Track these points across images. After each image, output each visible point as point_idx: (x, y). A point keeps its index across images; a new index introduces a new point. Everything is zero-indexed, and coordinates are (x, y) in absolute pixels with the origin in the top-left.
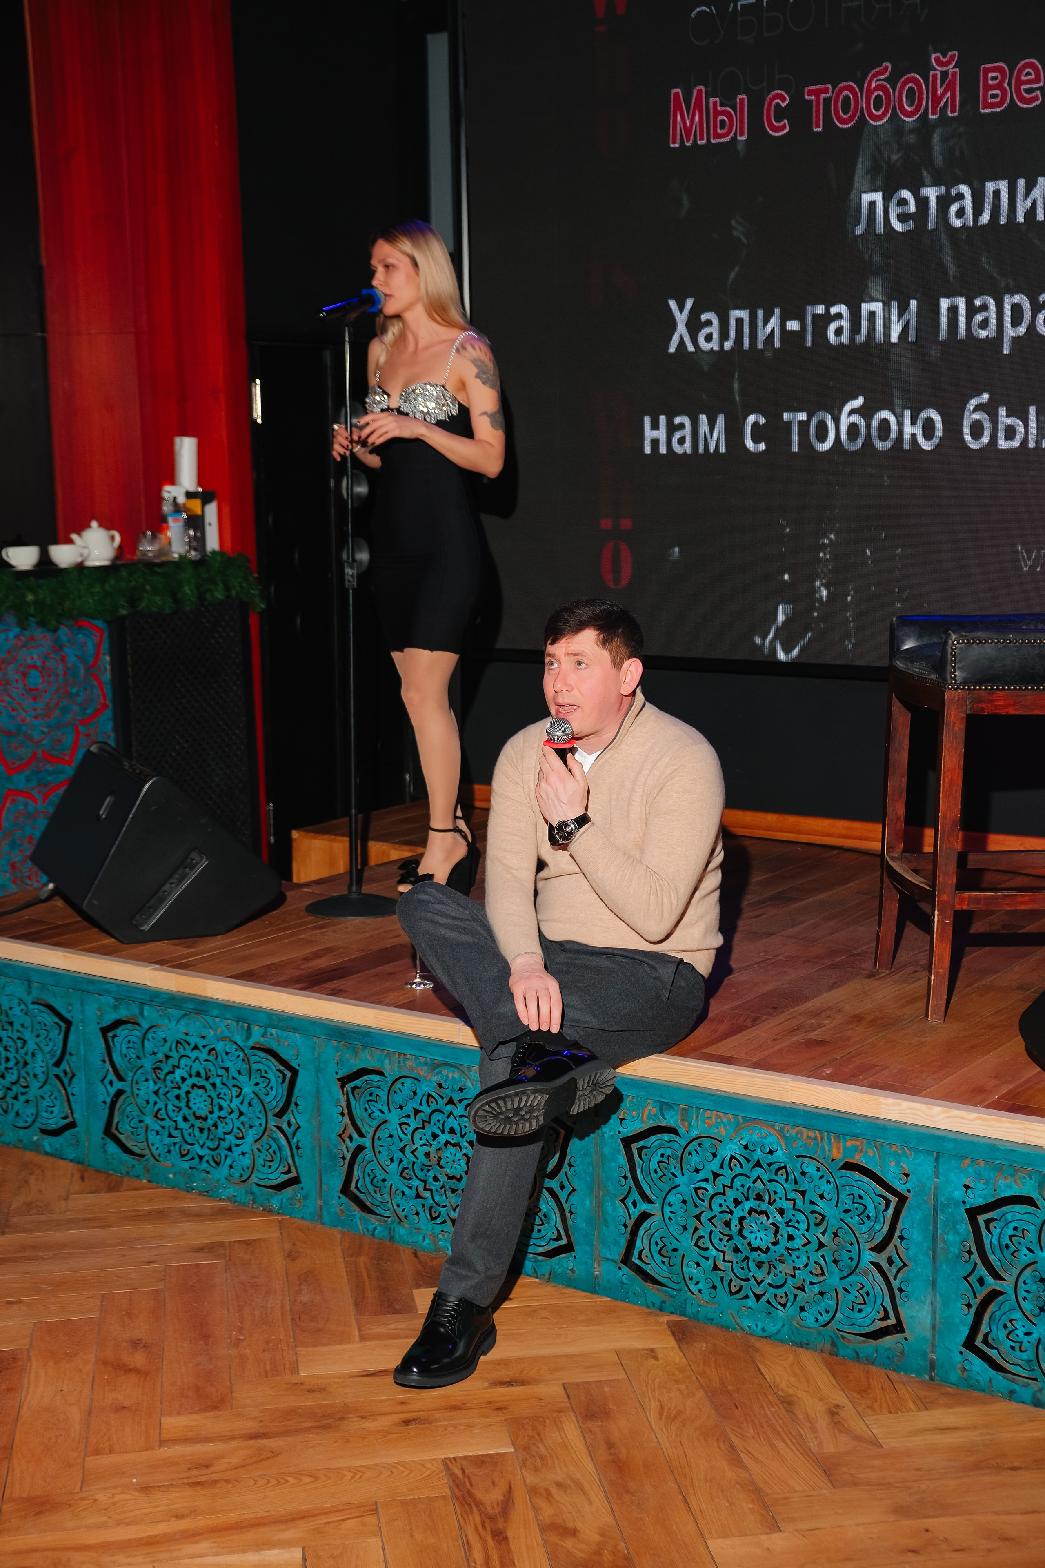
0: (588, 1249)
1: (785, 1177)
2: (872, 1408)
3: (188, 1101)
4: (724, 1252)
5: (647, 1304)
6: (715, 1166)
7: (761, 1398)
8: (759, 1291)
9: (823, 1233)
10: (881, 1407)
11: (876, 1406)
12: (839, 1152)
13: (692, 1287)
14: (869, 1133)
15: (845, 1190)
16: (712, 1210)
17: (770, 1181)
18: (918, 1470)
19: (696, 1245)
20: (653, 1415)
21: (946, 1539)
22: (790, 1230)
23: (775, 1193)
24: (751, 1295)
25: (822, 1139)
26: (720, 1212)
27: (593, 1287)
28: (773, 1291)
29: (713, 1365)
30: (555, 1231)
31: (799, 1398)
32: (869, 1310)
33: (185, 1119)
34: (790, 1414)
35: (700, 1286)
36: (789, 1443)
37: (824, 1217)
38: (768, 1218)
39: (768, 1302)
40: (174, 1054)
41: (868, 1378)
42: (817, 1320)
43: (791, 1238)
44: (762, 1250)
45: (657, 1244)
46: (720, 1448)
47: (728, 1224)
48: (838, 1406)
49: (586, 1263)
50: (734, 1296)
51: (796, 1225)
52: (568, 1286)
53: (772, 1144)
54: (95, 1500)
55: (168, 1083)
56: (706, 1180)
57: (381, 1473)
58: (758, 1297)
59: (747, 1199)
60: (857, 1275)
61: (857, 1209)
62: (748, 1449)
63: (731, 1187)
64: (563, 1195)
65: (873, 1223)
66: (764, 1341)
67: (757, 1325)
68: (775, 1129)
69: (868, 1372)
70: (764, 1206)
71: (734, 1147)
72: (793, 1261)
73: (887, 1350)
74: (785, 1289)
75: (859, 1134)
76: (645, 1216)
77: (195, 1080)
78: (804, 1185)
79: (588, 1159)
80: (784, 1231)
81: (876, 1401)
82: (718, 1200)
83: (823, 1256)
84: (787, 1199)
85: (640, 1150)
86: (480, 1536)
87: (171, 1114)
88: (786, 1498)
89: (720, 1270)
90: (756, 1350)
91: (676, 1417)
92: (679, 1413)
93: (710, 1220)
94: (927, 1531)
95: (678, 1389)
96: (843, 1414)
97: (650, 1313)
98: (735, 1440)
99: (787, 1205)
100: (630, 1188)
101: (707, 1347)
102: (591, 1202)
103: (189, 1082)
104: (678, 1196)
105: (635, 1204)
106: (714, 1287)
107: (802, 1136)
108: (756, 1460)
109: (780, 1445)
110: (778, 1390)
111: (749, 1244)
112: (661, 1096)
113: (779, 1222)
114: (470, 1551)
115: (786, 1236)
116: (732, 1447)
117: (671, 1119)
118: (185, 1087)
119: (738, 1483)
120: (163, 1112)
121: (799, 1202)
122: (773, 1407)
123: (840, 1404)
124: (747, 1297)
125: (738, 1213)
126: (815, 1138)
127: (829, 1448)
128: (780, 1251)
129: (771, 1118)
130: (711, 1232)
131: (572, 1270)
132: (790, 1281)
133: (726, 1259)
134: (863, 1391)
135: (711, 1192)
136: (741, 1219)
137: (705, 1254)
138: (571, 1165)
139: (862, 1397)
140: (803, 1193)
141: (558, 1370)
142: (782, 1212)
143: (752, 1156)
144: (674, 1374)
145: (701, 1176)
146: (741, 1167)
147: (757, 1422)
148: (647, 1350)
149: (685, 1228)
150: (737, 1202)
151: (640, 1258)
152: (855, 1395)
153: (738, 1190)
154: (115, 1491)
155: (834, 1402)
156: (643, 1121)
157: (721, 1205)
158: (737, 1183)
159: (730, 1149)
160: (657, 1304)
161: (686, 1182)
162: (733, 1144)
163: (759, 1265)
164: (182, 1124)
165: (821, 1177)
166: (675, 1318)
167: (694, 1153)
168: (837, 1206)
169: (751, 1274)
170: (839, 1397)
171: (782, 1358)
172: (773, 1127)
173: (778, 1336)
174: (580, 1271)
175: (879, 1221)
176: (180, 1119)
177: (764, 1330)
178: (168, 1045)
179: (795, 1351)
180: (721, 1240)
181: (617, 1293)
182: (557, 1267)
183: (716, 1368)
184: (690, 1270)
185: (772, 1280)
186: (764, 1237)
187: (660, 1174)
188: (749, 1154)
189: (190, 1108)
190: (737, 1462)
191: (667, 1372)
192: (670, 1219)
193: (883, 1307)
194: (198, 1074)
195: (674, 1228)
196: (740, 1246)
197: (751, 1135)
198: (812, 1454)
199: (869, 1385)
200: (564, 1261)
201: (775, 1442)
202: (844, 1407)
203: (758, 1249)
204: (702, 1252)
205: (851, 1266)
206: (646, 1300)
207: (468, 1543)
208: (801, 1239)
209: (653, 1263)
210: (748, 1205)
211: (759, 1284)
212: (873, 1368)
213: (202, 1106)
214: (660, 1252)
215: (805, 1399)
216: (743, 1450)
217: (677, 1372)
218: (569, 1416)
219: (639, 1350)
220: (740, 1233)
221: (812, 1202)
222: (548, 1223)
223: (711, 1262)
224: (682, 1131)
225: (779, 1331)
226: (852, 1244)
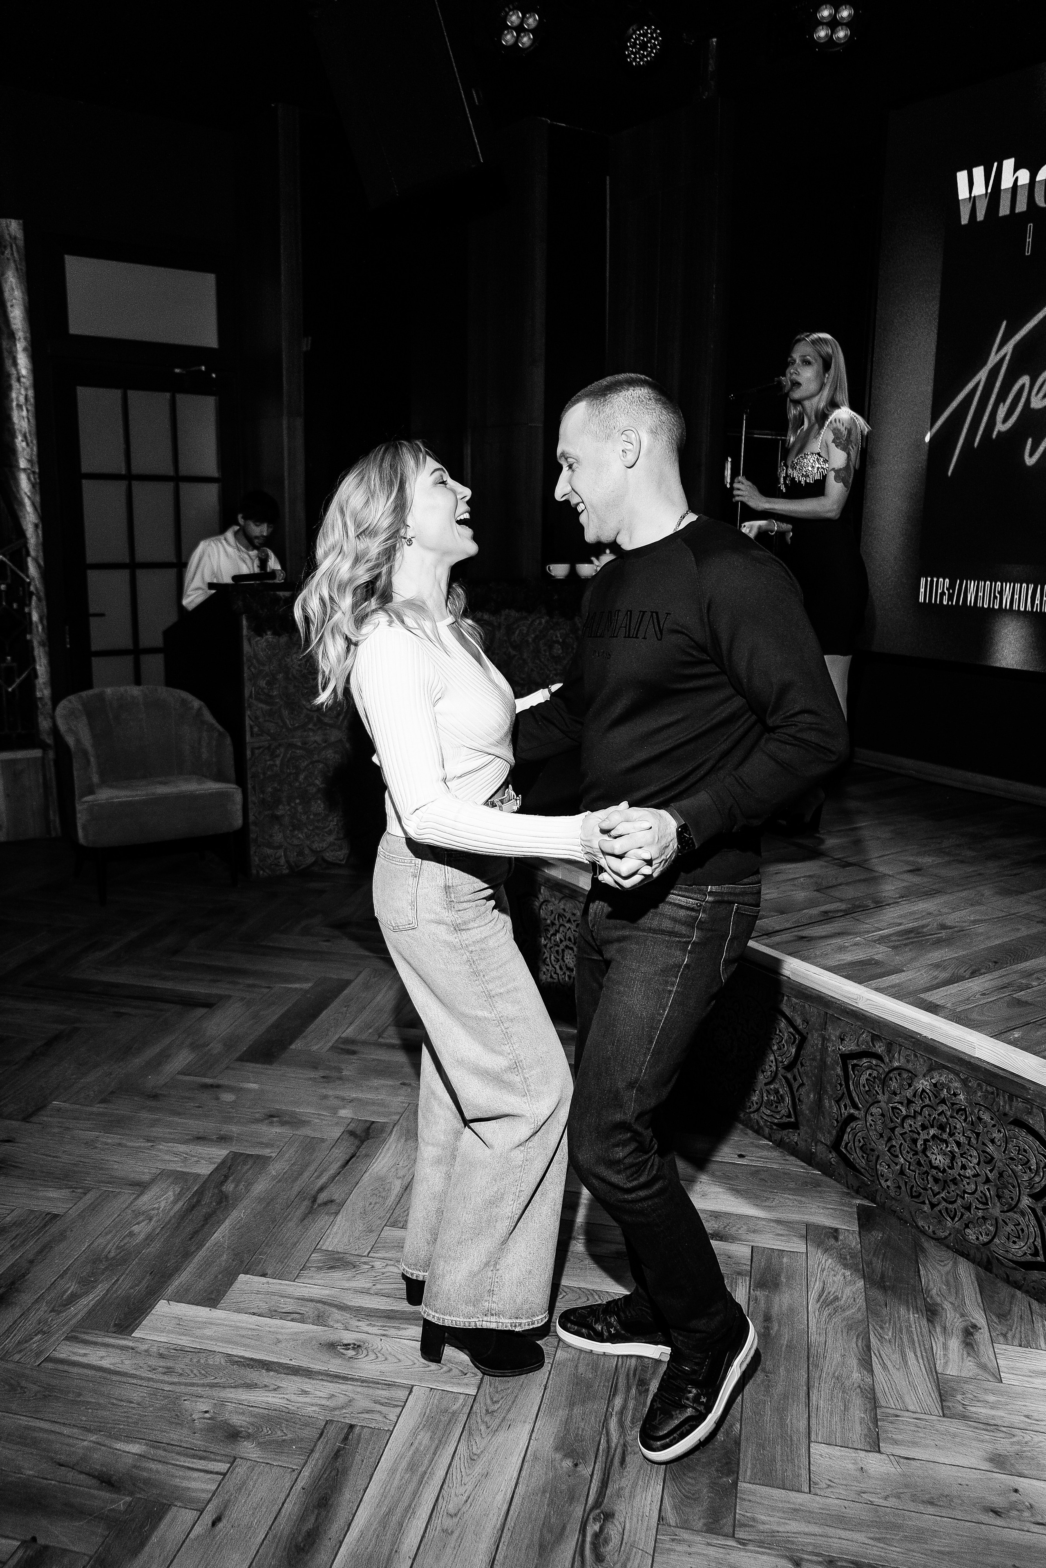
0: (809, 1131)
1: (963, 1117)
2: (1005, 1336)
3: (563, 956)
4: (910, 1163)
5: (847, 1184)
6: (909, 1093)
7: (910, 1301)
8: (935, 1200)
9: (991, 1171)
10: (1014, 1337)
11: (1009, 1335)
12: (1011, 1109)
13: (882, 1182)
14: (1038, 1101)
15: (1013, 1141)
16: (904, 1128)
17: (952, 1117)
18: (1027, 1417)
19: (889, 1151)
20: (813, 1295)
21: (1031, 1506)
22: (964, 1160)
23: (955, 1128)
24: (927, 1202)
25: (998, 1095)
26: (910, 1131)
27: (809, 1159)
28: (944, 1204)
29: (881, 1257)
30: (787, 1110)
31: (943, 1309)
32: (1023, 1244)
33: (561, 968)
34: (930, 1324)
35: (889, 1183)
36: (919, 1355)
37: (993, 1158)
38: (947, 1147)
39: (940, 1211)
40: (556, 922)
41: (1011, 1303)
42: (978, 1239)
43: (964, 1167)
44: (939, 1170)
45: (860, 1141)
46: (857, 1345)
47: (915, 1141)
48: (974, 1326)
49: (806, 1141)
50: (913, 1199)
51: (969, 1158)
52: (792, 1154)
53: (957, 1088)
54: (373, 1267)
55: (553, 941)
56: (901, 1103)
57: (580, 1297)
58: (933, 1206)
59: (932, 1127)
60: (1015, 1213)
61: (1021, 1159)
62: (882, 1352)
63: (920, 1114)
64: (795, 1086)
65: (1033, 1175)
66: (932, 1242)
67: (929, 1227)
68: (960, 1077)
69: (1013, 1296)
70: (945, 1136)
71: (926, 1083)
72: (964, 1186)
73: (1033, 1281)
74: (955, 1206)
75: (1029, 1099)
76: (852, 1118)
77: (568, 943)
78: (980, 1128)
79: (815, 1064)
80: (959, 1161)
81: (1011, 1330)
82: (910, 1121)
83: (988, 1189)
84: (964, 1135)
85: (854, 1066)
86: (628, 1383)
87: (554, 963)
88: (897, 1416)
89: (906, 1176)
90: (923, 1250)
91: (831, 1303)
92: (836, 1299)
93: (902, 1134)
94: (1016, 1491)
95: (844, 1274)
96: (977, 1336)
97: (848, 1194)
98: (873, 1340)
99: (962, 1139)
100: (844, 1093)
101: (882, 1238)
102: (814, 1096)
103: (564, 943)
104: (878, 1109)
105: (845, 1106)
106: (899, 1187)
107: (981, 1088)
108: (884, 1367)
109: (910, 1355)
110: (928, 1297)
111: (930, 1162)
112: (872, 1029)
113: (956, 1153)
114: (614, 1395)
115: (960, 1164)
116: (868, 1347)
117: (880, 1048)
118: (562, 947)
119: (859, 1387)
120: (548, 960)
121: (973, 1141)
122: (918, 1313)
123: (977, 1324)
124: (924, 1203)
125: (923, 1136)
126: (993, 1093)
127: (952, 1370)
128: (953, 1175)
129: (957, 1068)
130: (902, 1144)
131: (796, 1143)
132: (959, 1201)
133: (911, 1167)
134: (1003, 1317)
135: (904, 1113)
136: (926, 1141)
137: (896, 1160)
138: (802, 1065)
139: (1000, 1322)
140: (978, 1134)
141: (754, 1232)
142: (959, 1144)
143: (939, 1094)
144: (846, 1259)
145: (897, 1098)
146: (930, 1100)
147: (898, 1326)
148: (832, 1228)
149: (881, 1136)
150: (924, 1127)
151: (846, 1148)
152: (994, 1317)
153: (925, 1117)
154: (390, 1262)
155: (973, 1321)
156: (858, 1045)
157: (911, 1125)
158: (926, 1112)
159: (923, 1084)
160: (855, 1188)
161: (886, 1100)
162: (926, 1081)
163: (936, 1180)
164: (558, 971)
165: (994, 1126)
166: (866, 1203)
167: (894, 1079)
168: (1004, 1152)
169: (929, 1186)
170: (979, 1318)
171: (942, 1264)
172: (957, 1075)
173: (946, 1241)
174: (802, 1145)
175: (1039, 1175)
176: (557, 967)
177: (934, 1232)
178: (553, 916)
179: (956, 1259)
180: (908, 1152)
181: (826, 1169)
182: (786, 1138)
183: (883, 1261)
184: (883, 1169)
185: (945, 1195)
186: (942, 1160)
187: (867, 1088)
188: (937, 1091)
189: (564, 961)
190: (866, 1364)
191: (841, 1254)
192: (871, 1125)
193: (1034, 1245)
194: (570, 939)
195: (873, 1135)
196: (922, 1162)
197: (940, 1077)
198: (936, 1372)
199: (1010, 1310)
200: (790, 1135)
201: (907, 1350)
202: (980, 1329)
203: (937, 1168)
204: (892, 1157)
205: (1011, 1205)
206: (847, 1182)
207: (616, 1386)
208: (972, 1170)
209: (855, 1155)
210: (932, 1132)
211: (935, 1195)
212: (1018, 1293)
213: (571, 961)
214: (861, 1148)
215: (948, 1312)
216: (876, 1352)
217: (848, 1257)
218: (745, 1279)
219: (825, 1227)
220: (924, 1151)
221: (984, 1144)
222: (783, 1103)
223: (898, 1167)
224: (887, 1060)
225: (946, 1237)
226: (1014, 1187)
